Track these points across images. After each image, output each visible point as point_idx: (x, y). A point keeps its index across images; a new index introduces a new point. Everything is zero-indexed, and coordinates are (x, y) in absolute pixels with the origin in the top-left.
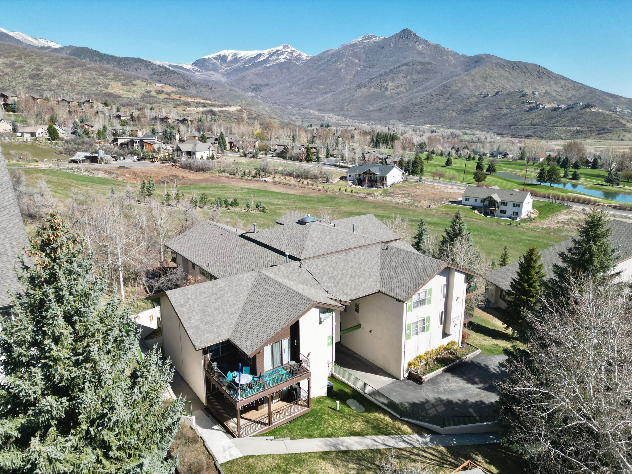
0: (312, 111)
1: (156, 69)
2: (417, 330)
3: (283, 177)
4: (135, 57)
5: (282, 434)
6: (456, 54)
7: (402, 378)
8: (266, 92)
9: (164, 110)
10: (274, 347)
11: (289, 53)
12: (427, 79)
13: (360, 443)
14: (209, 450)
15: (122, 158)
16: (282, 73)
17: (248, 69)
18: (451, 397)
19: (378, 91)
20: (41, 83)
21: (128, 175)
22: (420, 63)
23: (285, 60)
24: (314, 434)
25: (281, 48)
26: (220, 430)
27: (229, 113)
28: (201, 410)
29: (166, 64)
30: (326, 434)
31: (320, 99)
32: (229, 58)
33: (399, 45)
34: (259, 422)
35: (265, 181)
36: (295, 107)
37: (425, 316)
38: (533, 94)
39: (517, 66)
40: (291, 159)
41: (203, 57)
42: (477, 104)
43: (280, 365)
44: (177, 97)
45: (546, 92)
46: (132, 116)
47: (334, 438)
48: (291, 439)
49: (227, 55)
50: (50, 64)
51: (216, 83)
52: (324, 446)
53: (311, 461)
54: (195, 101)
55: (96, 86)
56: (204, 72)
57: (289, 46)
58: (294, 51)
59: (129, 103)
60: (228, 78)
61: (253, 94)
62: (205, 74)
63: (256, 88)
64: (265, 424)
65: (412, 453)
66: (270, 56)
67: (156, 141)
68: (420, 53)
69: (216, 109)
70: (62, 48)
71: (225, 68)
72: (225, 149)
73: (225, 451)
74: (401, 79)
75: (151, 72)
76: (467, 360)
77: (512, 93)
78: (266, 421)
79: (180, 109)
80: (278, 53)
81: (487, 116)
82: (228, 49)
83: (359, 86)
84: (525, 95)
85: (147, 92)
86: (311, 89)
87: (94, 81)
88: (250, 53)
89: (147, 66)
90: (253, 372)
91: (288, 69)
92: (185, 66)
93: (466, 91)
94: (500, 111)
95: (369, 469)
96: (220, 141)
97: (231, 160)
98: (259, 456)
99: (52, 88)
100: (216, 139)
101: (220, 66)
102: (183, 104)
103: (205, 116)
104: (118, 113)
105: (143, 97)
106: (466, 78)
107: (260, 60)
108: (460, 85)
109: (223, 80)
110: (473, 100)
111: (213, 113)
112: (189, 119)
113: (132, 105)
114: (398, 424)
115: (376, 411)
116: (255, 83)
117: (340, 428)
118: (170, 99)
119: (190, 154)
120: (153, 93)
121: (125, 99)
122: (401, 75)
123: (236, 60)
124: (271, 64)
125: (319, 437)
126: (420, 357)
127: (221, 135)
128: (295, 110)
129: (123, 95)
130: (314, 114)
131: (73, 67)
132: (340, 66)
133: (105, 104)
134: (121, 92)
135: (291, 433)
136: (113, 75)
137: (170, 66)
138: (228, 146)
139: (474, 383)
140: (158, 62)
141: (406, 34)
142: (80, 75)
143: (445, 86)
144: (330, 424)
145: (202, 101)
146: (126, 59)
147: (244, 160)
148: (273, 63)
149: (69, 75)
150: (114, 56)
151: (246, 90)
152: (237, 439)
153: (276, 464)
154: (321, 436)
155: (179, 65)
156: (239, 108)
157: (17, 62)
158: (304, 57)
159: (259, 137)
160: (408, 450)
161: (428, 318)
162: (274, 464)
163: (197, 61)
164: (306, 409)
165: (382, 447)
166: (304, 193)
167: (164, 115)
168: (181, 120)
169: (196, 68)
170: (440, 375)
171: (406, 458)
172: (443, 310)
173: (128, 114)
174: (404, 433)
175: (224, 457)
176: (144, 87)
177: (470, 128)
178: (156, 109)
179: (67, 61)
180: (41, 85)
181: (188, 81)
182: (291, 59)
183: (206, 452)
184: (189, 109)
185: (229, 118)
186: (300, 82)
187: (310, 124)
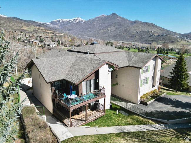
0: (86, 37)
2: (144, 83)
5: (93, 125)
6: (129, 20)
7: (138, 104)
8: (72, 31)
9: (40, 34)
10: (87, 83)
11: (79, 20)
12: (120, 28)
13: (134, 129)
14: (54, 133)
16: (77, 26)
17: (67, 24)
18: (162, 110)
19: (106, 31)
22: (118, 23)
23: (78, 22)
24: (109, 125)
25: (77, 18)
26: (60, 124)
27: (61, 35)
28: (50, 116)
29: (41, 23)
30: (115, 124)
31: (89, 33)
32: (61, 21)
33: (112, 18)
34: (80, 120)
36: (81, 36)
37: (147, 77)
38: (151, 31)
39: (146, 24)
41: (53, 21)
42: (135, 35)
43: (90, 92)
44: (44, 30)
45: (155, 31)
46: (30, 36)
47: (120, 126)
48: (99, 127)
50: (3, 20)
51: (57, 28)
52: (116, 130)
53: (112, 138)
54: (50, 32)
55: (18, 27)
56: (53, 25)
57: (79, 18)
58: (81, 19)
61: (68, 32)
63: (69, 30)
64: (84, 121)
65: (160, 133)
66: (73, 21)
67: (37, 41)
68: (118, 20)
69: (57, 34)
71: (60, 24)
72: (60, 45)
73: (63, 134)
74: (113, 27)
76: (162, 97)
77: (146, 31)
78: (84, 119)
79: (45, 34)
80: (76, 20)
81: (138, 38)
83: (100, 29)
84: (149, 32)
85: (35, 29)
86: (86, 30)
88: (67, 20)
90: (77, 94)
91: (79, 24)
92: (47, 23)
93: (132, 31)
94: (142, 37)
95: (144, 141)
96: (58, 42)
97: (62, 47)
98: (83, 136)
100: (57, 42)
101: (58, 23)
103: (53, 36)
104: (26, 35)
106: (132, 27)
107: (70, 22)
108: (130, 29)
109: (59, 27)
110: (134, 33)
111: (56, 35)
112: (48, 37)
113: (30, 33)
114: (147, 120)
115: (134, 115)
116: (69, 28)
117: (121, 122)
118: (42, 31)
119: (48, 45)
120: (37, 29)
121: (28, 31)
122: (113, 26)
123: (63, 22)
125: (112, 126)
126: (145, 94)
127: (59, 40)
131: (11, 21)
132: (94, 23)
133: (21, 32)
134: (27, 29)
135: (98, 125)
136: (24, 24)
137: (43, 23)
138: (61, 44)
139: (168, 105)
140: (39, 22)
141: (114, 14)
142: (13, 24)
143: (126, 29)
144: (116, 120)
145: (52, 32)
147: (66, 47)
148: (74, 23)
149: (10, 24)
151: (66, 31)
152: (69, 128)
153: (94, 140)
154: (113, 125)
155: (45, 23)
156: (64, 34)
158: (84, 21)
159: (70, 41)
160: (157, 131)
161: (148, 78)
162: (92, 140)
163: (51, 22)
164: (103, 113)
165: (145, 130)
167: (40, 36)
168: (46, 37)
169: (50, 24)
170: (153, 102)
171: (159, 135)
172: (153, 75)
173: (29, 35)
174: (152, 124)
175: (63, 138)
176: (34, 27)
177: (134, 42)
182: (80, 22)
183: (52, 134)
184: (48, 34)
185: (61, 37)
186: (83, 28)
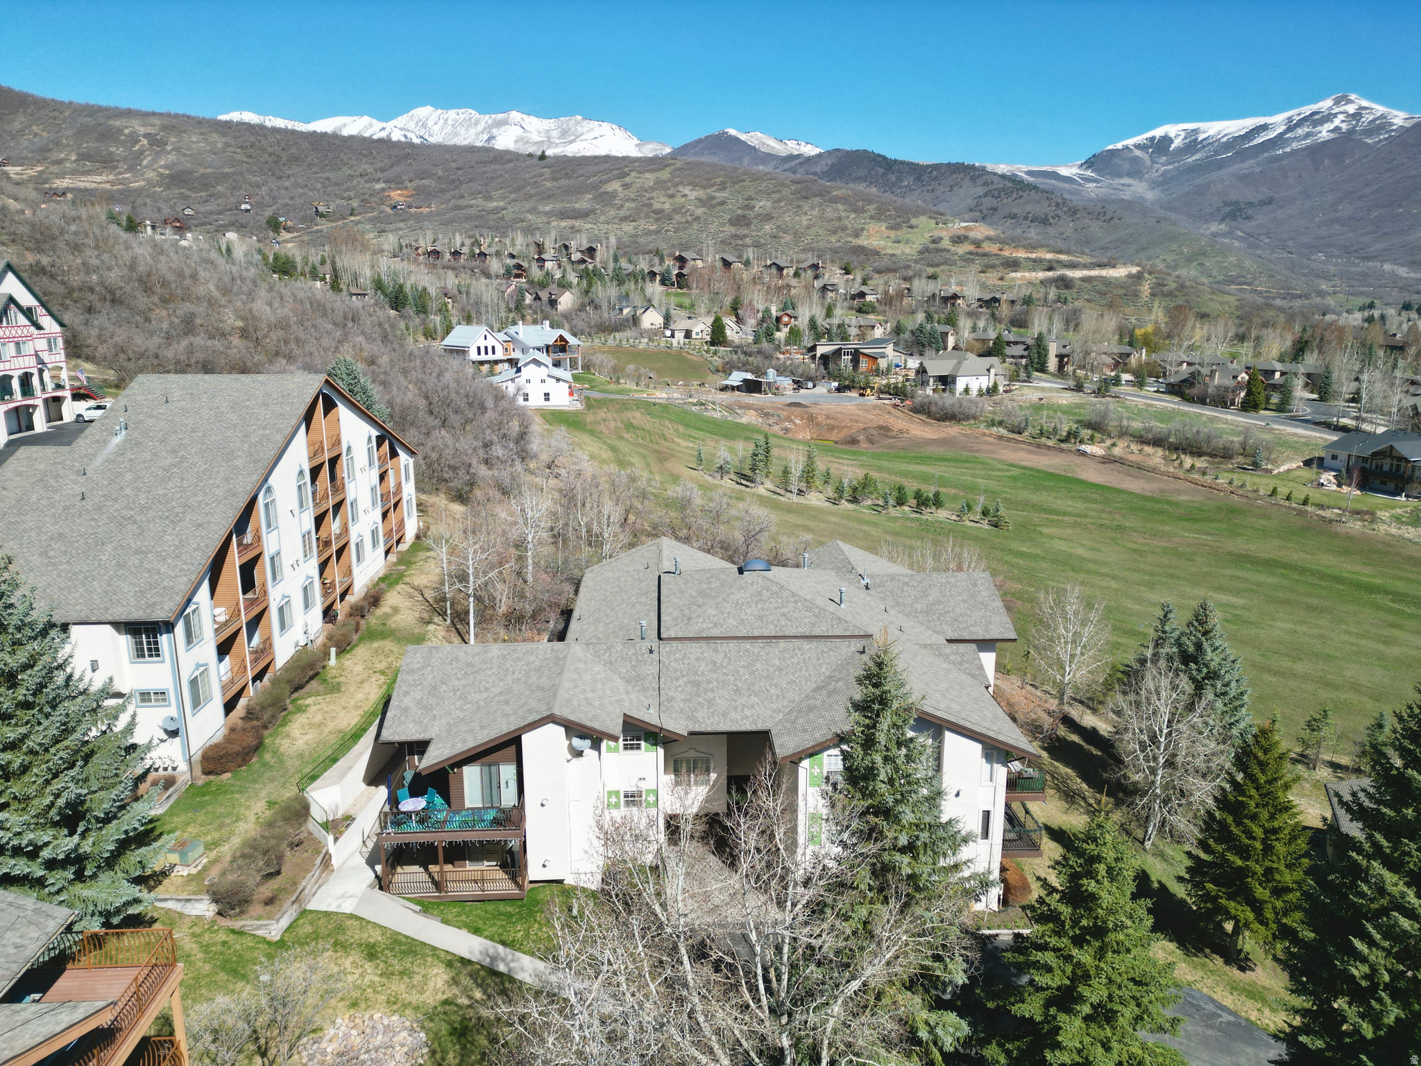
0: (1387, 267)
1: (992, 183)
3: (1134, 447)
4: (953, 162)
8: (1262, 219)
9: (955, 280)
11: (1349, 115)
15: (810, 385)
16: (1317, 169)
17: (1221, 164)
20: (746, 232)
21: (798, 421)
23: (1332, 136)
25: (1325, 104)
29: (1020, 169)
32: (1177, 143)
35: (1084, 454)
36: (1339, 257)
40: (1202, 401)
41: (1110, 147)
44: (992, 248)
46: (887, 293)
48: (442, 921)
49: (1172, 135)
50: (770, 194)
51: (1129, 204)
52: (478, 953)
54: (1034, 256)
55: (840, 234)
56: (1107, 181)
57: (1353, 97)
58: (1366, 108)
59: (892, 267)
60: (1163, 191)
61: (1223, 226)
62: (1107, 187)
63: (1235, 212)
66: (1289, 129)
69: (1076, 274)
70: (820, 155)
71: (1163, 166)
72: (1041, 371)
75: (980, 191)
79: (992, 277)
80: (1316, 119)
82: (1176, 121)
85: (934, 242)
86: (1400, 206)
87: (837, 224)
88: (1235, 127)
89: (974, 179)
91: (1339, 158)
92: (1064, 171)
97: (1036, 396)
98: (368, 922)
99: (762, 241)
101: (1148, 162)
102: (1002, 264)
103: (1043, 290)
104: (864, 289)
105: (925, 251)
107: (1259, 140)
109: (1150, 195)
111: (1064, 283)
112: (1005, 297)
113: (895, 270)
116: (1234, 198)
118: (977, 254)
119: (945, 381)
120: (946, 243)
121: (886, 259)
123: (1193, 144)
124: (1288, 150)
125: (486, 937)
127: (1040, 339)
128: (1336, 264)
129: (884, 248)
130: (1394, 275)
131: (807, 198)
133: (845, 269)
134: (883, 243)
136: (877, 209)
137: (1030, 173)
138: (1052, 363)
140: (1002, 168)
142: (816, 212)
145: (1049, 256)
146: (936, 167)
147: (1068, 398)
148: (1295, 145)
149: (796, 214)
150: (912, 163)
151: (1207, 219)
155: (1049, 169)
156: (1134, 270)
157: (718, 195)
158: (1395, 121)
163: (1094, 156)
164: (517, 891)
166: (1162, 491)
167: (953, 290)
168: (986, 302)
169: (1089, 173)
173: (882, 289)
176: (931, 230)
178: (942, 276)
179: (799, 186)
180: (745, 236)
181: (1057, 205)
182: (1351, 132)
184: (1013, 275)
185: (1102, 294)
186: (1367, 190)
187: (1368, 301)
